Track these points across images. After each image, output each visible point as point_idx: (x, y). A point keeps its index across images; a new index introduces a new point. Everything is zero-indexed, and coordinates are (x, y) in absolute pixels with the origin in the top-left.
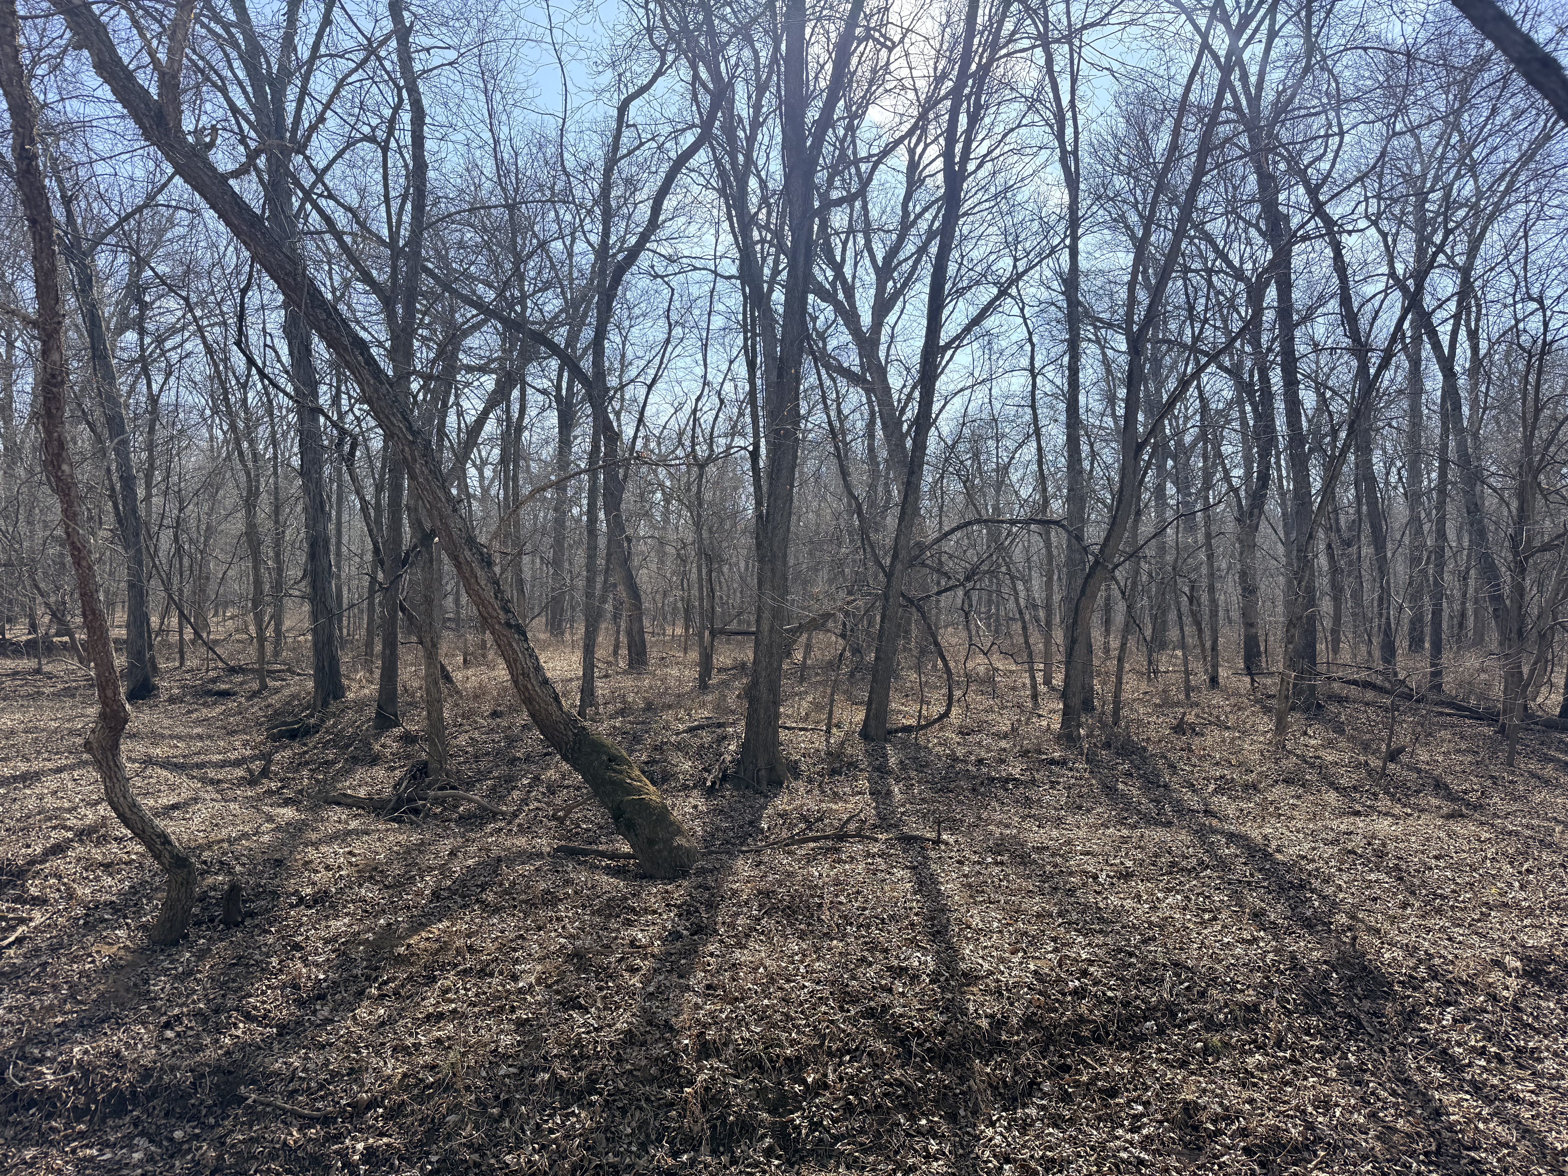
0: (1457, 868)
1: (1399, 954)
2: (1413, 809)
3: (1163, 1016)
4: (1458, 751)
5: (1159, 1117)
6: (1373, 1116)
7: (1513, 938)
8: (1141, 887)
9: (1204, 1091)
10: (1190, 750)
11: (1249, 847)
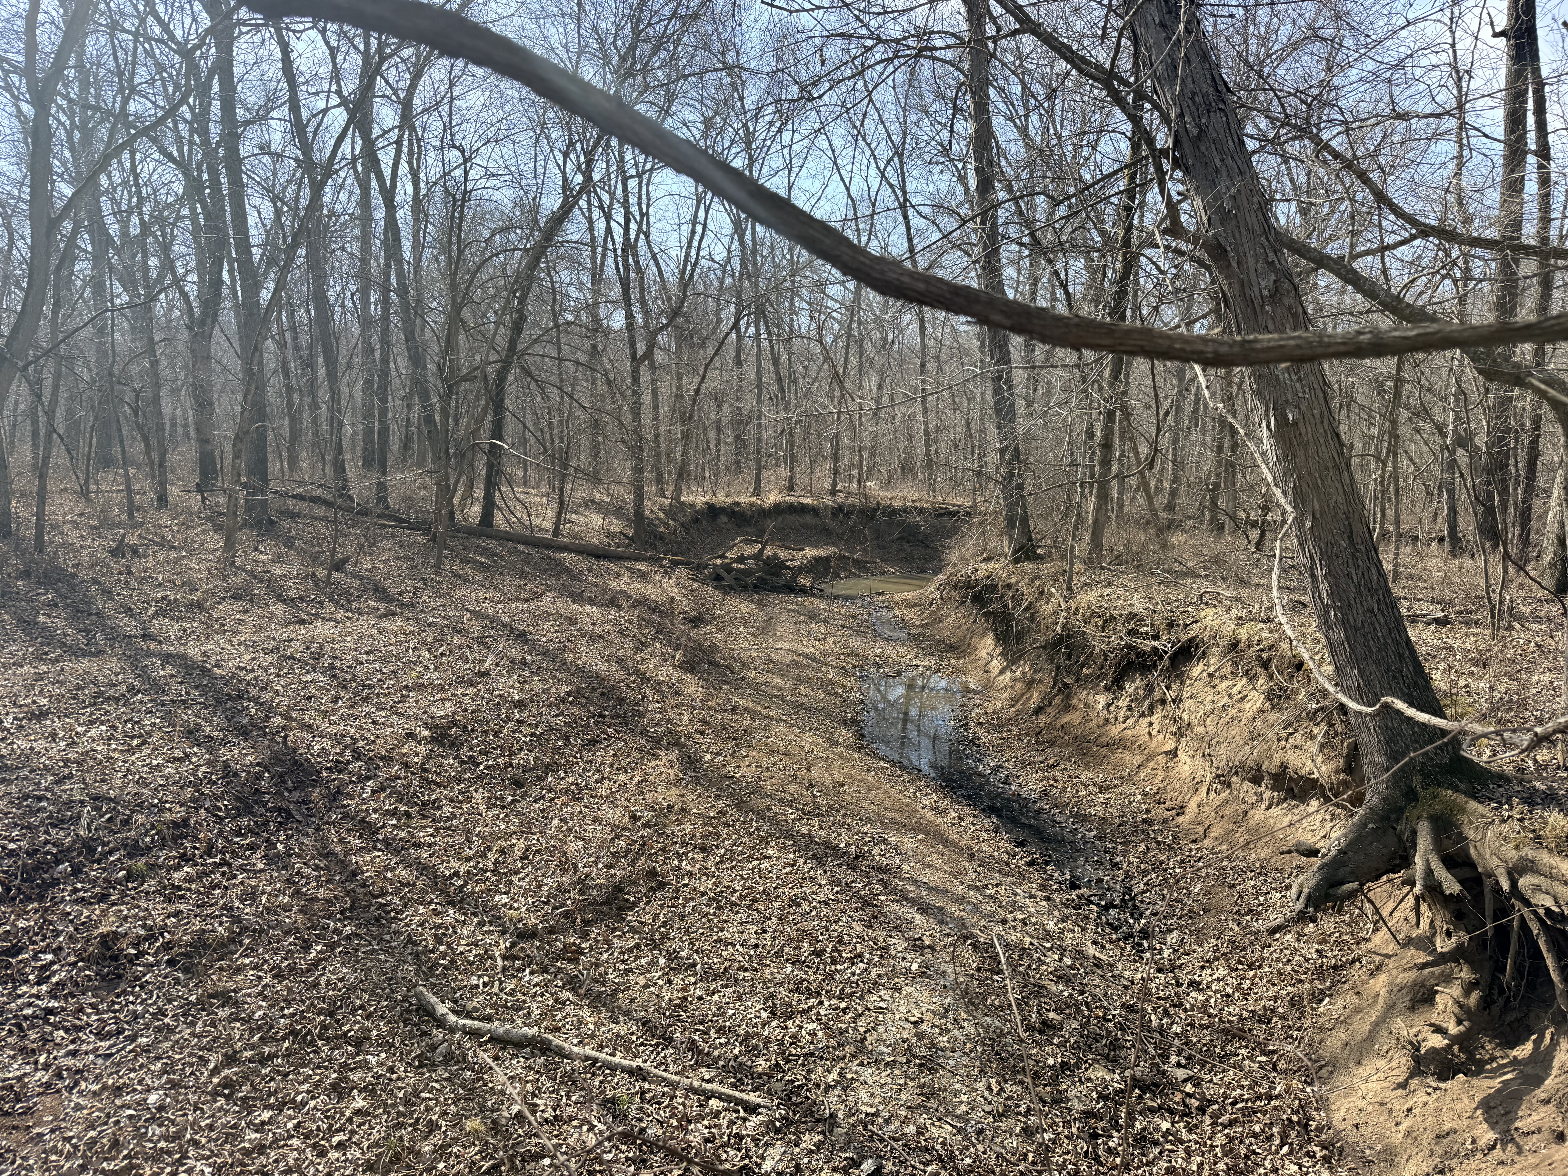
0: (384, 660)
1: (327, 743)
2: (354, 613)
3: (79, 855)
4: (397, 558)
5: (72, 959)
6: (297, 893)
7: (425, 712)
8: (58, 724)
9: (126, 918)
10: (129, 573)
11: (186, 666)
